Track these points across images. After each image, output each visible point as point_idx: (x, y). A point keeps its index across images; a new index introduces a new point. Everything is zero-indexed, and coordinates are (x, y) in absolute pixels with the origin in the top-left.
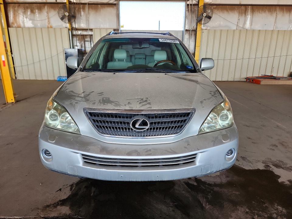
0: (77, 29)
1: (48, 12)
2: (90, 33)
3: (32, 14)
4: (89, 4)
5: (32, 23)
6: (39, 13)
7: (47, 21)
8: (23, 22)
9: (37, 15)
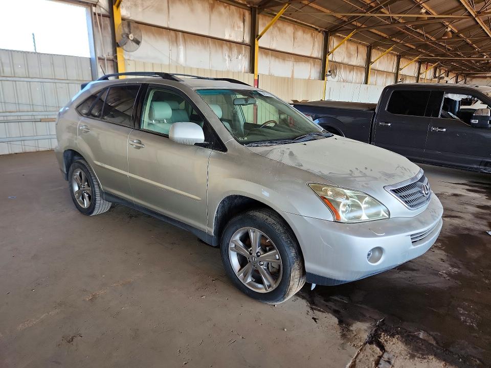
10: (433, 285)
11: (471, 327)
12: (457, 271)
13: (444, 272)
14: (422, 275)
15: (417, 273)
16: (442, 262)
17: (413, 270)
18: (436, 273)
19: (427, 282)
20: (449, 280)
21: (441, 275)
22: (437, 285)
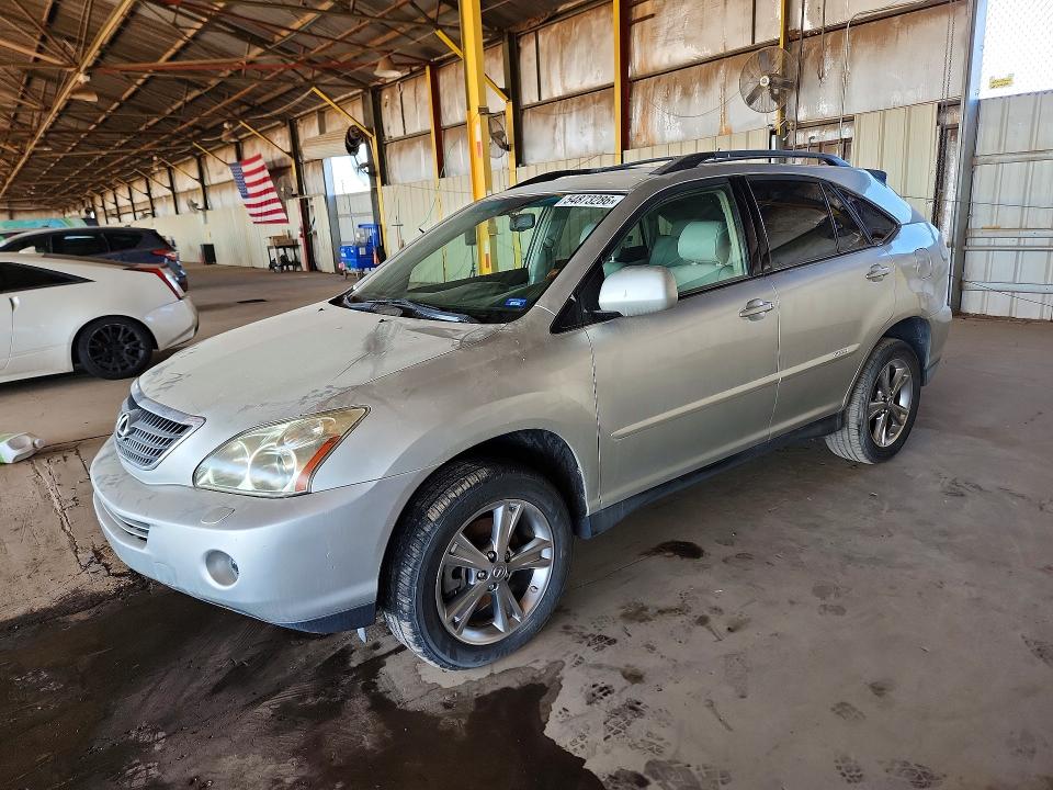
0: (800, 127)
1: (725, 85)
2: (847, 133)
3: (685, 101)
4: (855, 24)
5: (681, 128)
6: (703, 92)
7: (718, 114)
8: (662, 130)
9: (697, 101)
10: (145, 691)
11: (20, 672)
12: (131, 778)
13: (158, 747)
14: (186, 694)
15: (200, 689)
16: (193, 773)
17: (218, 689)
18: (169, 723)
19: (163, 686)
20: (128, 733)
21: (155, 731)
22: (136, 699)
